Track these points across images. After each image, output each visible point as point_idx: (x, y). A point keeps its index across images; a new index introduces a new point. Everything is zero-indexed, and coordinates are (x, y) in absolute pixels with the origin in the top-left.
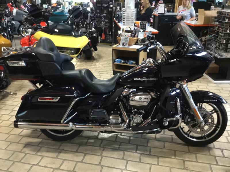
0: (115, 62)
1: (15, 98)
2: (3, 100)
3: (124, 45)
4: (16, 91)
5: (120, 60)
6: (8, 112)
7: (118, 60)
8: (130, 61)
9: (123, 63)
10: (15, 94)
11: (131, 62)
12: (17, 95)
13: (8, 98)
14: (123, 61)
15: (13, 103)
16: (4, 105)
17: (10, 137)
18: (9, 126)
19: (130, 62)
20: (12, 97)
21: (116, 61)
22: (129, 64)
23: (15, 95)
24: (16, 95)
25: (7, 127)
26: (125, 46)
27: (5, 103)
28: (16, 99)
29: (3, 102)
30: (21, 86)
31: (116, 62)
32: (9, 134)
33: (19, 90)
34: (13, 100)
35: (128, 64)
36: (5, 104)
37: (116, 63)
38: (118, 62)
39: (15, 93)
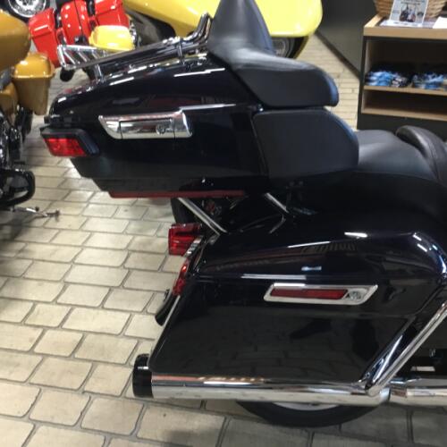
0: (372, 81)
1: (56, 231)
2: (19, 239)
3: (410, 17)
4: (53, 201)
5: (387, 75)
6: (50, 291)
7: (381, 77)
8: (430, 76)
9: (403, 85)
10: (51, 215)
11: (436, 80)
12: (61, 218)
13: (34, 230)
14: (399, 79)
15: (56, 250)
16: (28, 263)
17: (93, 408)
18: (73, 352)
19: (431, 80)
20: (44, 227)
21: (374, 78)
22: (423, 87)
23: (53, 219)
24: (57, 220)
25: (65, 357)
26: (411, 21)
27: (28, 251)
28: (63, 233)
29: (21, 251)
30: (62, 183)
31: (374, 84)
32: (84, 392)
33: (63, 199)
34: (53, 239)
35: (422, 90)
36: (31, 257)
37: (373, 86)
38: (381, 84)
39: (54, 211)
